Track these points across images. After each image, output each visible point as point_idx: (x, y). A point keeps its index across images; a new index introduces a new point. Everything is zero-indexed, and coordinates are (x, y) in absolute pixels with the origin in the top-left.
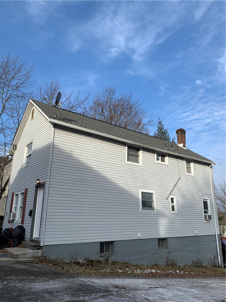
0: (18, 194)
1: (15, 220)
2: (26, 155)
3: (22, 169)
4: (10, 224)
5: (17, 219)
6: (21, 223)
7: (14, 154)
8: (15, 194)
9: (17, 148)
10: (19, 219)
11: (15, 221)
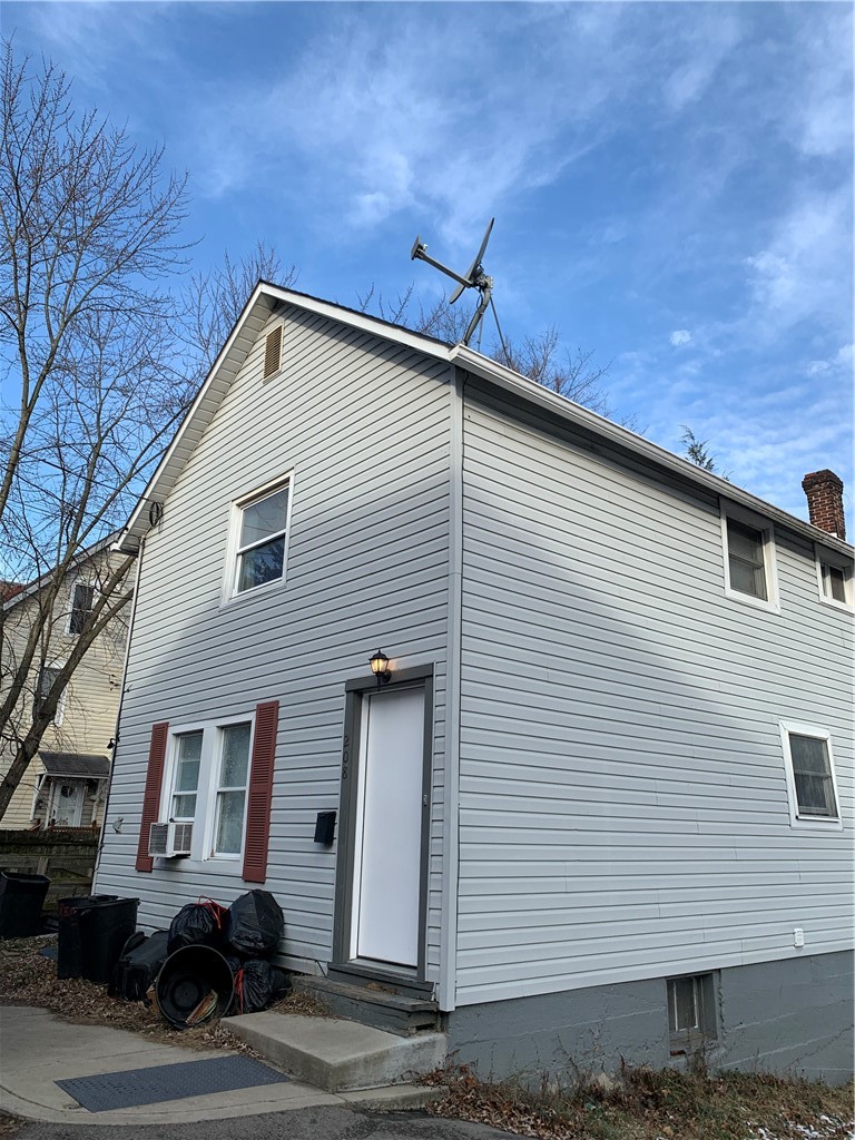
0: (202, 731)
1: (185, 856)
2: (234, 544)
3: (214, 613)
4: (154, 874)
5: (206, 855)
6: (240, 873)
7: (147, 543)
8: (171, 731)
9: (165, 517)
10: (212, 855)
11: (184, 864)
